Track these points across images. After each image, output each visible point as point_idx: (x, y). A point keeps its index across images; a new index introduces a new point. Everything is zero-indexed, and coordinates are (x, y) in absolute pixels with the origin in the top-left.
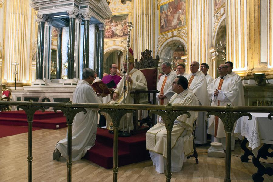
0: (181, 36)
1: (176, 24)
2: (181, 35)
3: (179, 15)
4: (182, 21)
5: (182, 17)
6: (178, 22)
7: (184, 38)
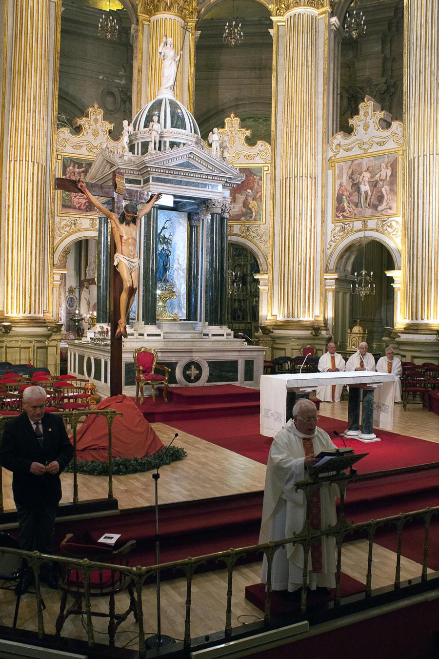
0: (250, 237)
1: (240, 213)
2: (250, 235)
3: (246, 199)
4: (253, 210)
5: (253, 204)
6: (244, 210)
7: (257, 242)
